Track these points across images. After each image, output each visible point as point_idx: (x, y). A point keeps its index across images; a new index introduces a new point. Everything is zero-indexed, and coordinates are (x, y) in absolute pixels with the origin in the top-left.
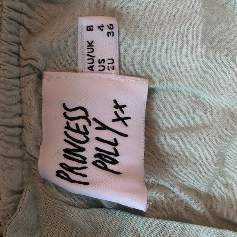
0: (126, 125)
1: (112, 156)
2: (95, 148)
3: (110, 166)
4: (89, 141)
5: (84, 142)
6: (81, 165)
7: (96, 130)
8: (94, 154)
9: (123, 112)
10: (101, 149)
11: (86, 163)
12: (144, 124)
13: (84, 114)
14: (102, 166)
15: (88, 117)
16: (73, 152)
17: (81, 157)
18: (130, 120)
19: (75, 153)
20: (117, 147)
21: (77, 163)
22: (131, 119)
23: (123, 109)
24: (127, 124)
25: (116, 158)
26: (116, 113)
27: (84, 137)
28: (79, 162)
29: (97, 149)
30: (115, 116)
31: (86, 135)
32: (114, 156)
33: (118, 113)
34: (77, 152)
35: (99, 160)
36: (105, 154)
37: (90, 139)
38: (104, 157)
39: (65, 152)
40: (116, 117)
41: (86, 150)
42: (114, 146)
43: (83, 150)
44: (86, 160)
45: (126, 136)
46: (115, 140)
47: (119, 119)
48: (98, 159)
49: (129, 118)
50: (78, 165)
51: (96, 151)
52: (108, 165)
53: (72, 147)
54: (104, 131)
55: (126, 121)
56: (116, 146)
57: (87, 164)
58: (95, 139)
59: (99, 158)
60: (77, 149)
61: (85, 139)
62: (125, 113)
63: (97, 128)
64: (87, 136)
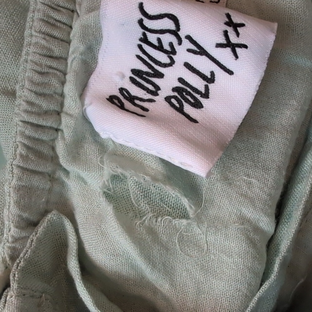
0: (237, 57)
1: (198, 96)
2: (177, 78)
3: (188, 108)
4: (173, 65)
5: (165, 65)
6: (149, 96)
7: (187, 52)
8: (174, 87)
9: (238, 34)
10: (187, 83)
11: (157, 95)
12: (266, 64)
13: (172, 26)
14: (177, 105)
15: (179, 33)
16: (144, 76)
17: (153, 86)
18: (245, 49)
19: (147, 77)
20: (211, 86)
21: (145, 92)
22: (248, 48)
23: (238, 29)
24: (239, 55)
25: (202, 100)
26: (226, 33)
27: (168, 58)
28: (148, 92)
29: (181, 80)
30: (224, 38)
31: (171, 55)
32: (201, 97)
33: (229, 34)
34: (151, 77)
35: (177, 97)
36: (189, 90)
37: (176, 63)
38: (186, 94)
39: (133, 73)
40: (223, 41)
41: (165, 77)
42: (207, 82)
43: (161, 76)
44: (159, 92)
45: (231, 73)
46: (212, 74)
47: (228, 44)
48: (176, 94)
49: (245, 47)
50: (144, 95)
51: (178, 83)
52: (186, 106)
53: (145, 69)
54: (199, 56)
55: (238, 50)
56: (210, 83)
57: (157, 97)
58: (183, 64)
59: (178, 94)
60: (152, 72)
61: (168, 61)
62: (240, 36)
63: (189, 50)
64: (173, 56)
